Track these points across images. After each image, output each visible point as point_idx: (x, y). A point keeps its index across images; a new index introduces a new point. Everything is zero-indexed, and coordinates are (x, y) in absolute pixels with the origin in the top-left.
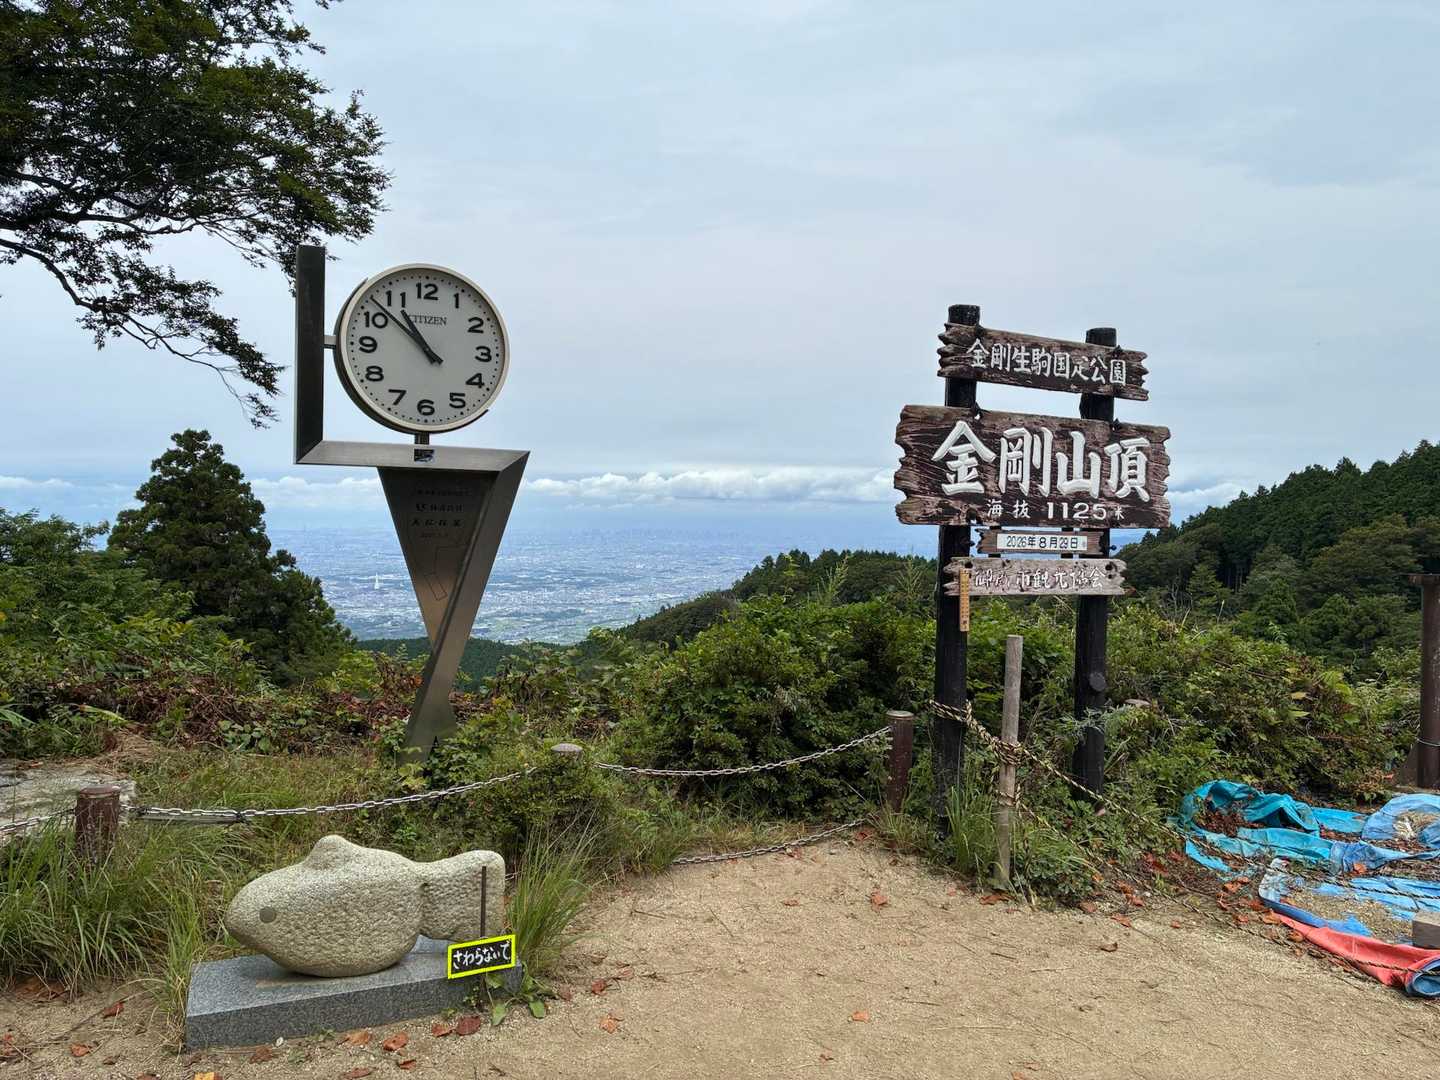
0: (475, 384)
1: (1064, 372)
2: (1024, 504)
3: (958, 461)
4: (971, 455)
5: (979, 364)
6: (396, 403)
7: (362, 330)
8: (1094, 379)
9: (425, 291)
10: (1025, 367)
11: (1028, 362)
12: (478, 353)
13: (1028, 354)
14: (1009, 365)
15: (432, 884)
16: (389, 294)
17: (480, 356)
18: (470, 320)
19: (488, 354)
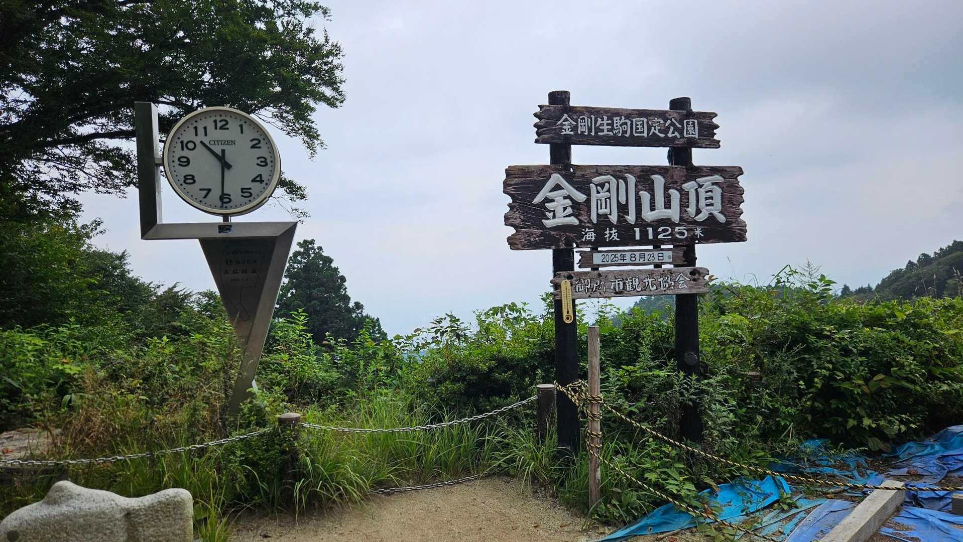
0: (258, 181)
1: (643, 132)
2: (614, 231)
3: (555, 203)
4: (565, 198)
5: (568, 132)
6: (205, 197)
7: (179, 153)
8: (670, 135)
9: (219, 125)
10: (608, 131)
11: (610, 127)
12: (259, 161)
13: (610, 122)
14: (593, 131)
15: (133, 514)
16: (196, 128)
17: (260, 163)
18: (251, 141)
19: (265, 161)
